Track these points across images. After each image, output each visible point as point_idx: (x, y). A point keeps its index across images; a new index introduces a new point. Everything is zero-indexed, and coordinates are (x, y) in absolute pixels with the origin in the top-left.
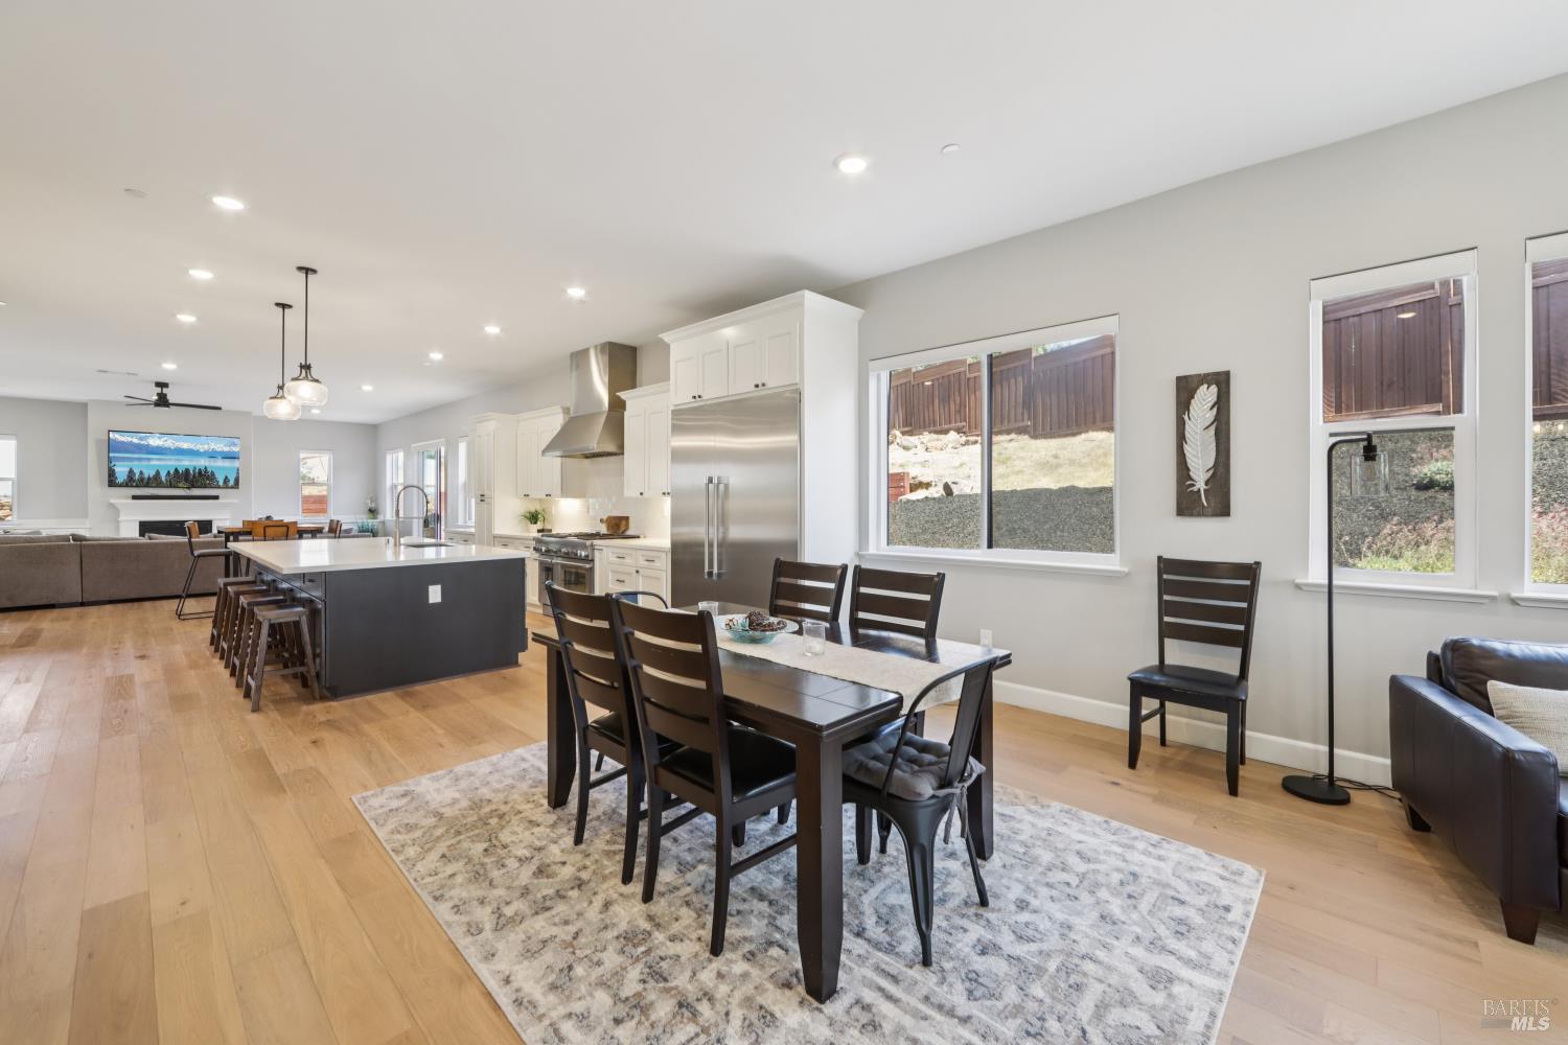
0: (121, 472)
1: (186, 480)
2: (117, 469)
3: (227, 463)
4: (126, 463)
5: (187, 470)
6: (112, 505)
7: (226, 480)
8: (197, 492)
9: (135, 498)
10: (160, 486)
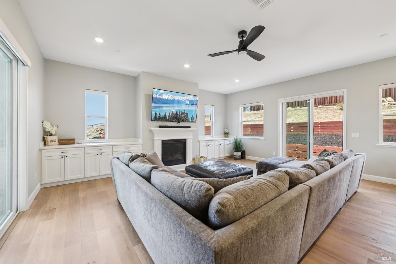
1: (176, 117)
6: (151, 131)
8: (182, 124)
9: (161, 127)
10: (166, 120)
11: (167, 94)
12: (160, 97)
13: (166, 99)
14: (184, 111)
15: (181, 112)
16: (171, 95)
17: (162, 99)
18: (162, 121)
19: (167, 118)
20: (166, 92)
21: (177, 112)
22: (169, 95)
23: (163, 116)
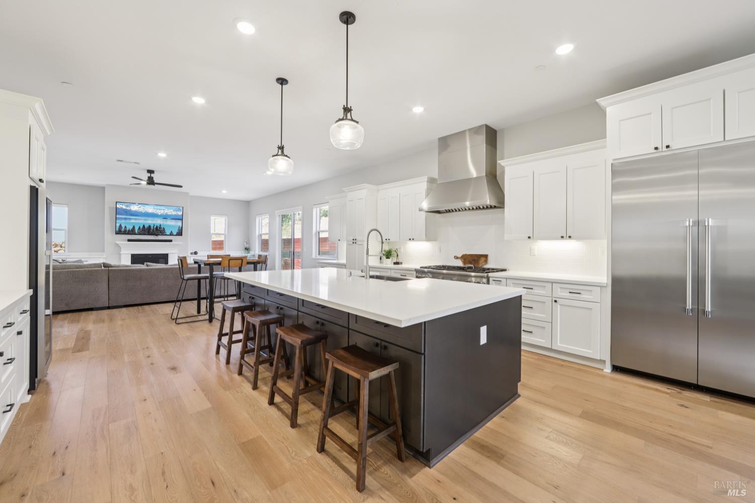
6: (117, 245)
9: (129, 240)
12: (127, 208)
13: (136, 211)
14: (160, 225)
15: (155, 227)
17: (130, 211)
18: (128, 234)
19: (137, 231)
21: (150, 226)
22: (140, 207)
23: (130, 229)
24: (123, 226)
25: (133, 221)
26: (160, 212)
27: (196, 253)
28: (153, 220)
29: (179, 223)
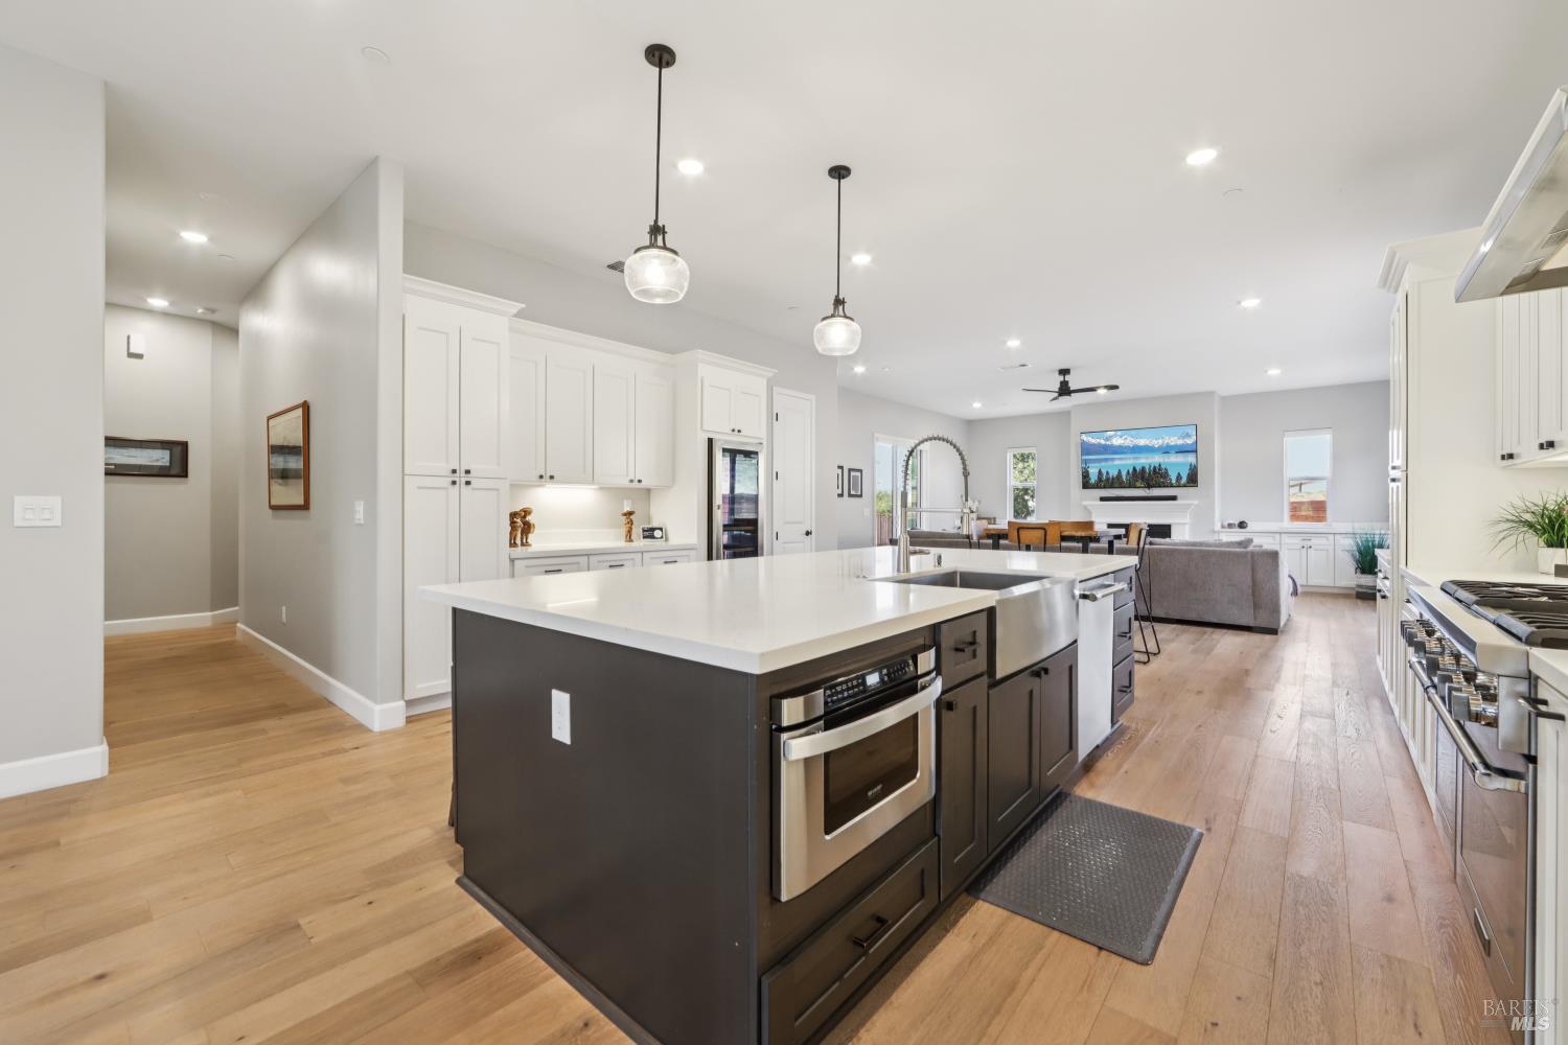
0: (1093, 472)
1: (1143, 478)
2: (1091, 471)
3: (1180, 459)
4: (1096, 465)
5: (1143, 469)
6: (1085, 508)
7: (1179, 477)
8: (1156, 492)
9: (1102, 499)
10: (1122, 486)
11: (1121, 437)
13: (1120, 446)
16: (1129, 439)
19: (1124, 477)
20: (1119, 433)
21: (1143, 468)
22: (1126, 439)
24: (1104, 472)
25: (1116, 462)
26: (1157, 443)
27: (1242, 525)
28: (1147, 458)
29: (1191, 459)
